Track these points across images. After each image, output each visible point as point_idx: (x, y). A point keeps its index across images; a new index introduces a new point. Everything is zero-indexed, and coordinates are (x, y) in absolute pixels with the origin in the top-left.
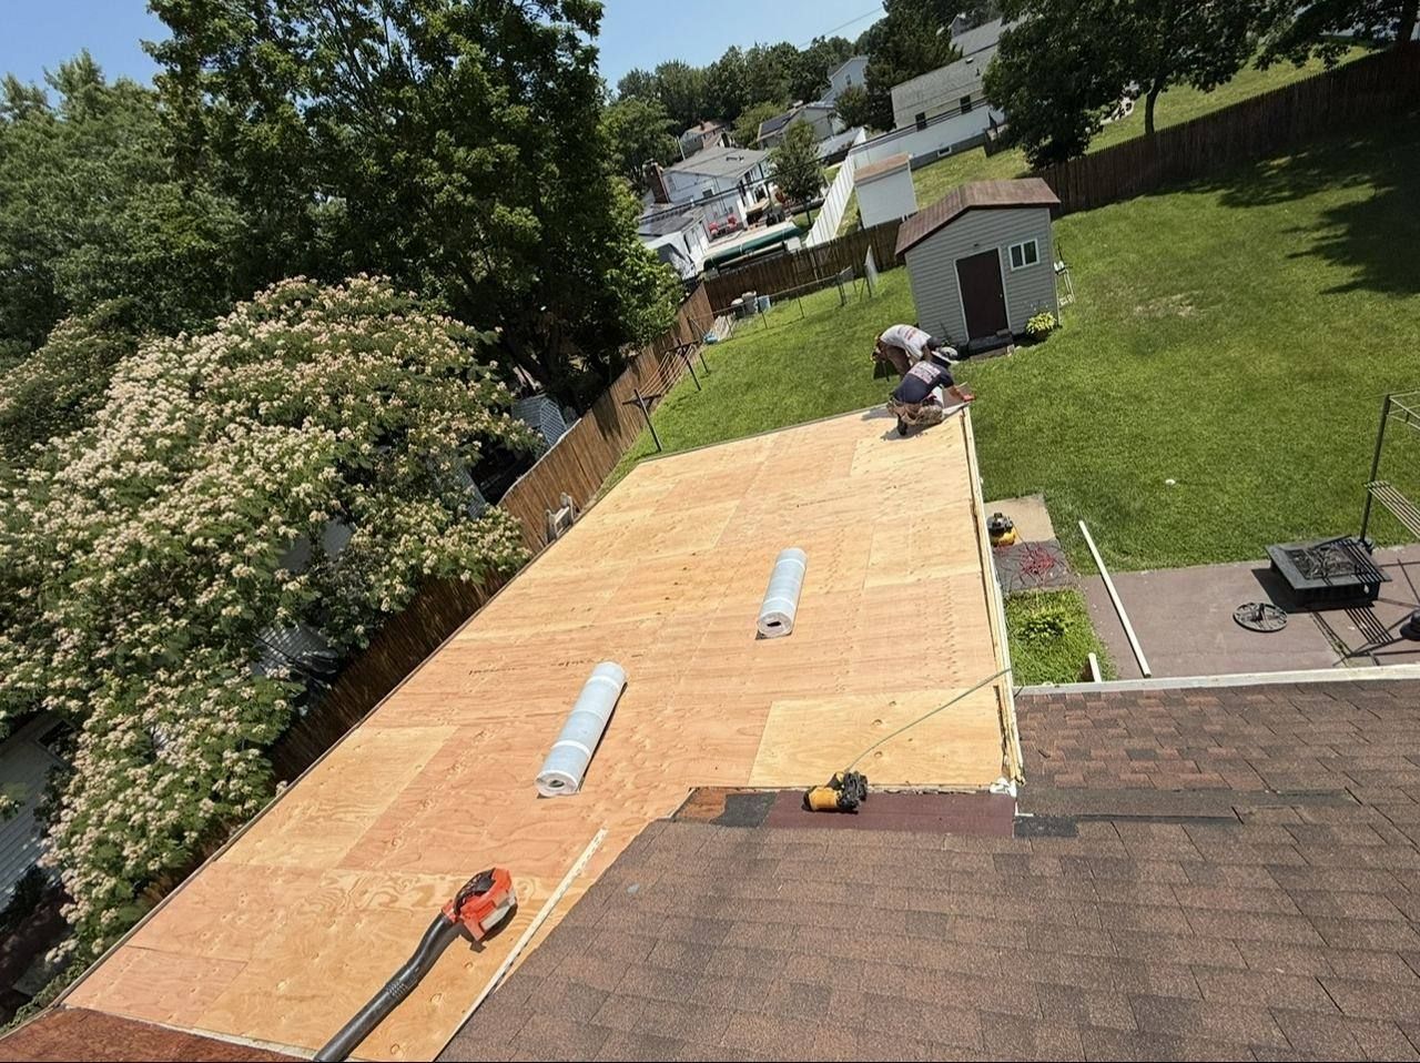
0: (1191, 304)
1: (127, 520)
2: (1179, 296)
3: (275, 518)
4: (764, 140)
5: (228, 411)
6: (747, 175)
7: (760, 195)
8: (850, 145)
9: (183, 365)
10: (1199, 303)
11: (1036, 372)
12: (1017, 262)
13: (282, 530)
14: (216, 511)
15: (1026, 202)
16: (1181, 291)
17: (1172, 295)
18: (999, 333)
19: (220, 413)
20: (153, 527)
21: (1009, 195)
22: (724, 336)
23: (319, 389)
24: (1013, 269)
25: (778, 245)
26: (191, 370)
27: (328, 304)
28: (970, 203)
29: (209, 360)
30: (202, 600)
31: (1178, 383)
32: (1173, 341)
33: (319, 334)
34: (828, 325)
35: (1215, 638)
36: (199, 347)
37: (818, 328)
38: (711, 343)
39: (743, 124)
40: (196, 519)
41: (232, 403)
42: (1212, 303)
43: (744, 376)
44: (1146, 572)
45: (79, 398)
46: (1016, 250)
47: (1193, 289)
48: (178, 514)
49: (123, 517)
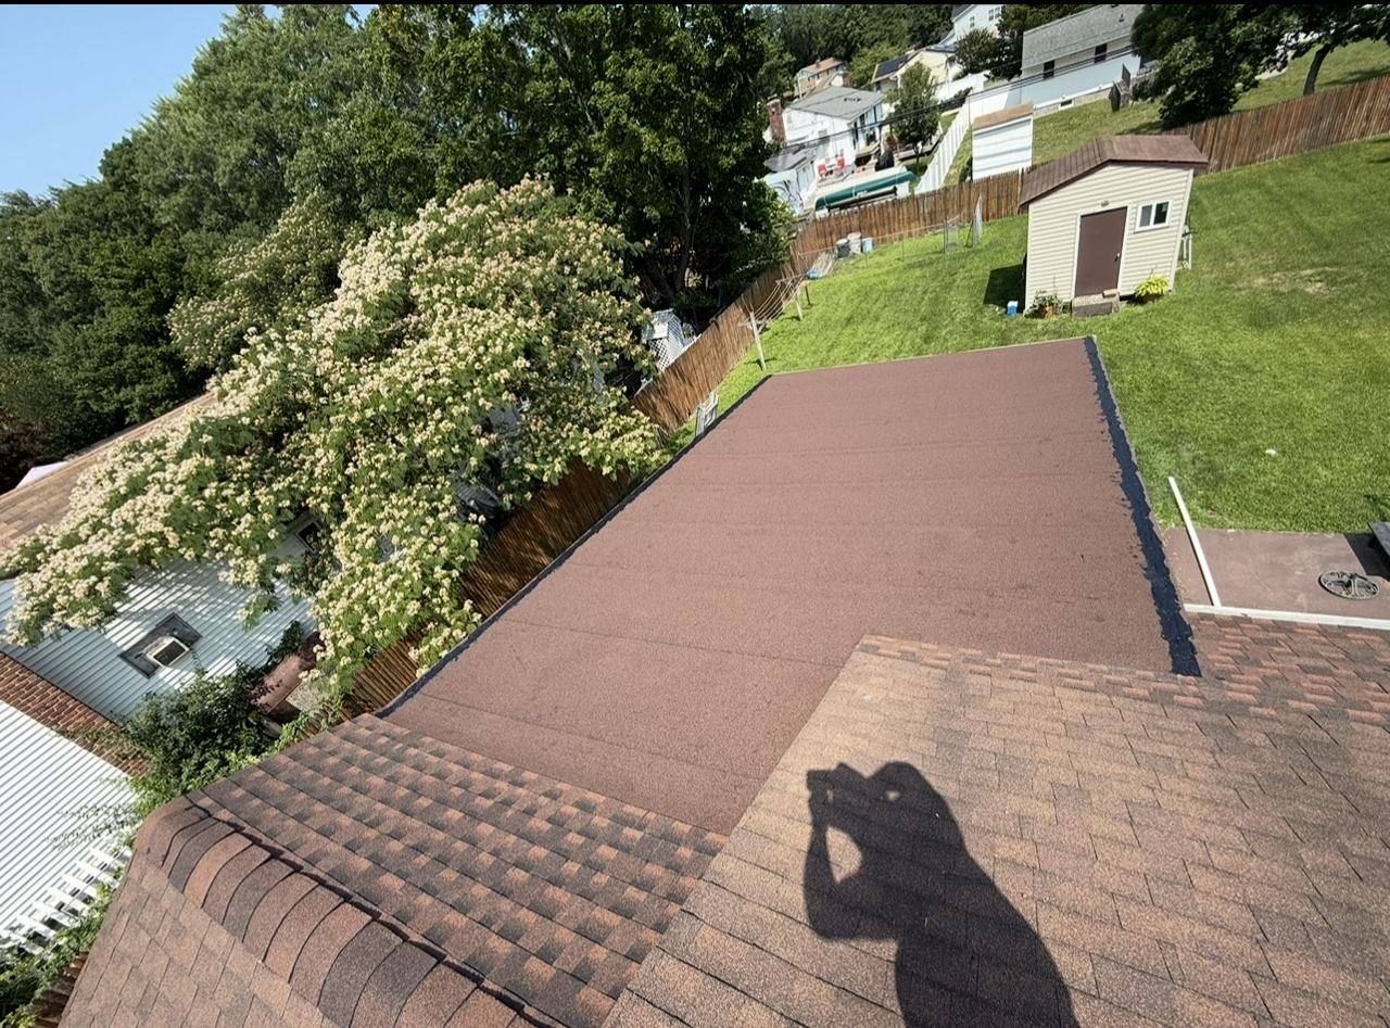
0: (1321, 281)
1: (372, 373)
2: (1309, 272)
3: (478, 390)
4: (878, 83)
5: (435, 295)
6: (862, 117)
7: (871, 139)
8: (967, 91)
9: (398, 250)
10: (1331, 281)
11: (1140, 333)
12: (1145, 221)
13: (481, 401)
14: (435, 375)
15: (1170, 159)
16: (1313, 265)
17: (1300, 268)
18: (1107, 293)
19: (430, 293)
20: (391, 381)
21: (1151, 151)
22: (826, 272)
23: (497, 288)
24: (1138, 229)
25: (890, 188)
26: (405, 256)
27: (504, 206)
28: (1109, 156)
29: (416, 245)
30: (418, 440)
31: (1294, 358)
32: (1294, 315)
33: (500, 233)
34: (928, 271)
35: (1295, 597)
36: (409, 236)
37: (918, 273)
38: (814, 279)
39: (860, 64)
40: (421, 379)
41: (438, 286)
42: (1348, 281)
43: (844, 311)
44: (1233, 530)
45: (298, 276)
46: (1147, 209)
47: (1325, 265)
48: (409, 374)
49: (370, 370)
